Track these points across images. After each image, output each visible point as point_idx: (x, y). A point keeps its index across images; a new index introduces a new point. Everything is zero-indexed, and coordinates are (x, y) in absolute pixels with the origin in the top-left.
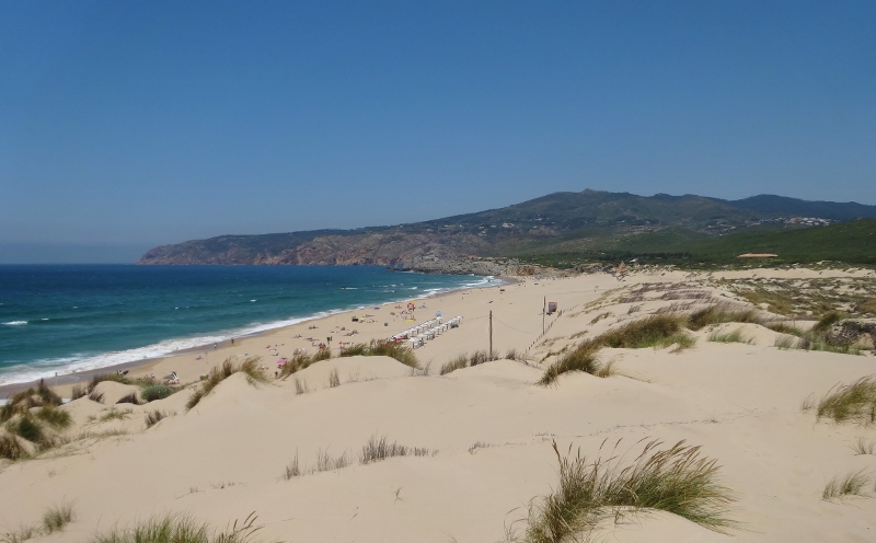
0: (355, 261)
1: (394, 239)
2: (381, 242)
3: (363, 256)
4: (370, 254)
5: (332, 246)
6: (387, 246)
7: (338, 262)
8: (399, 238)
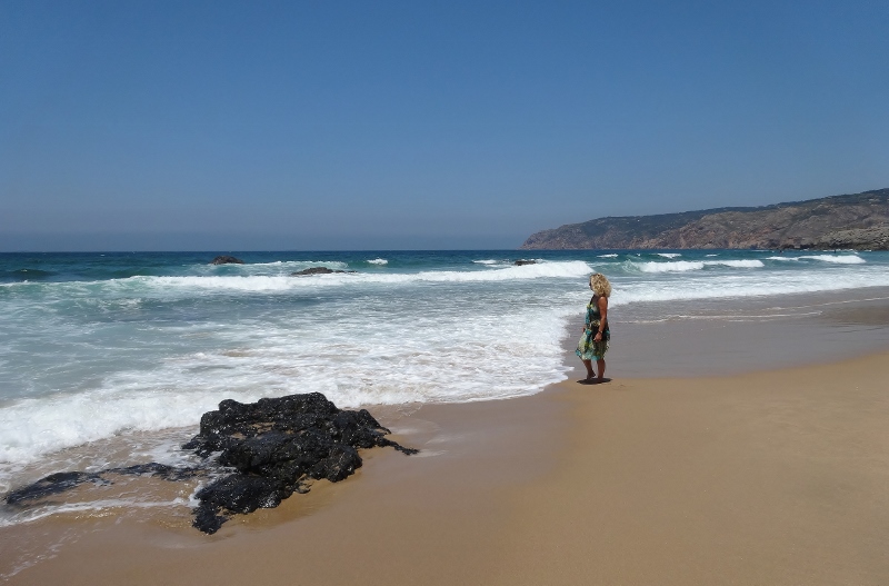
0: (753, 243)
1: (814, 213)
2: (795, 218)
3: (767, 236)
4: (777, 233)
5: (726, 225)
6: (802, 223)
7: (731, 245)
8: (823, 212)
